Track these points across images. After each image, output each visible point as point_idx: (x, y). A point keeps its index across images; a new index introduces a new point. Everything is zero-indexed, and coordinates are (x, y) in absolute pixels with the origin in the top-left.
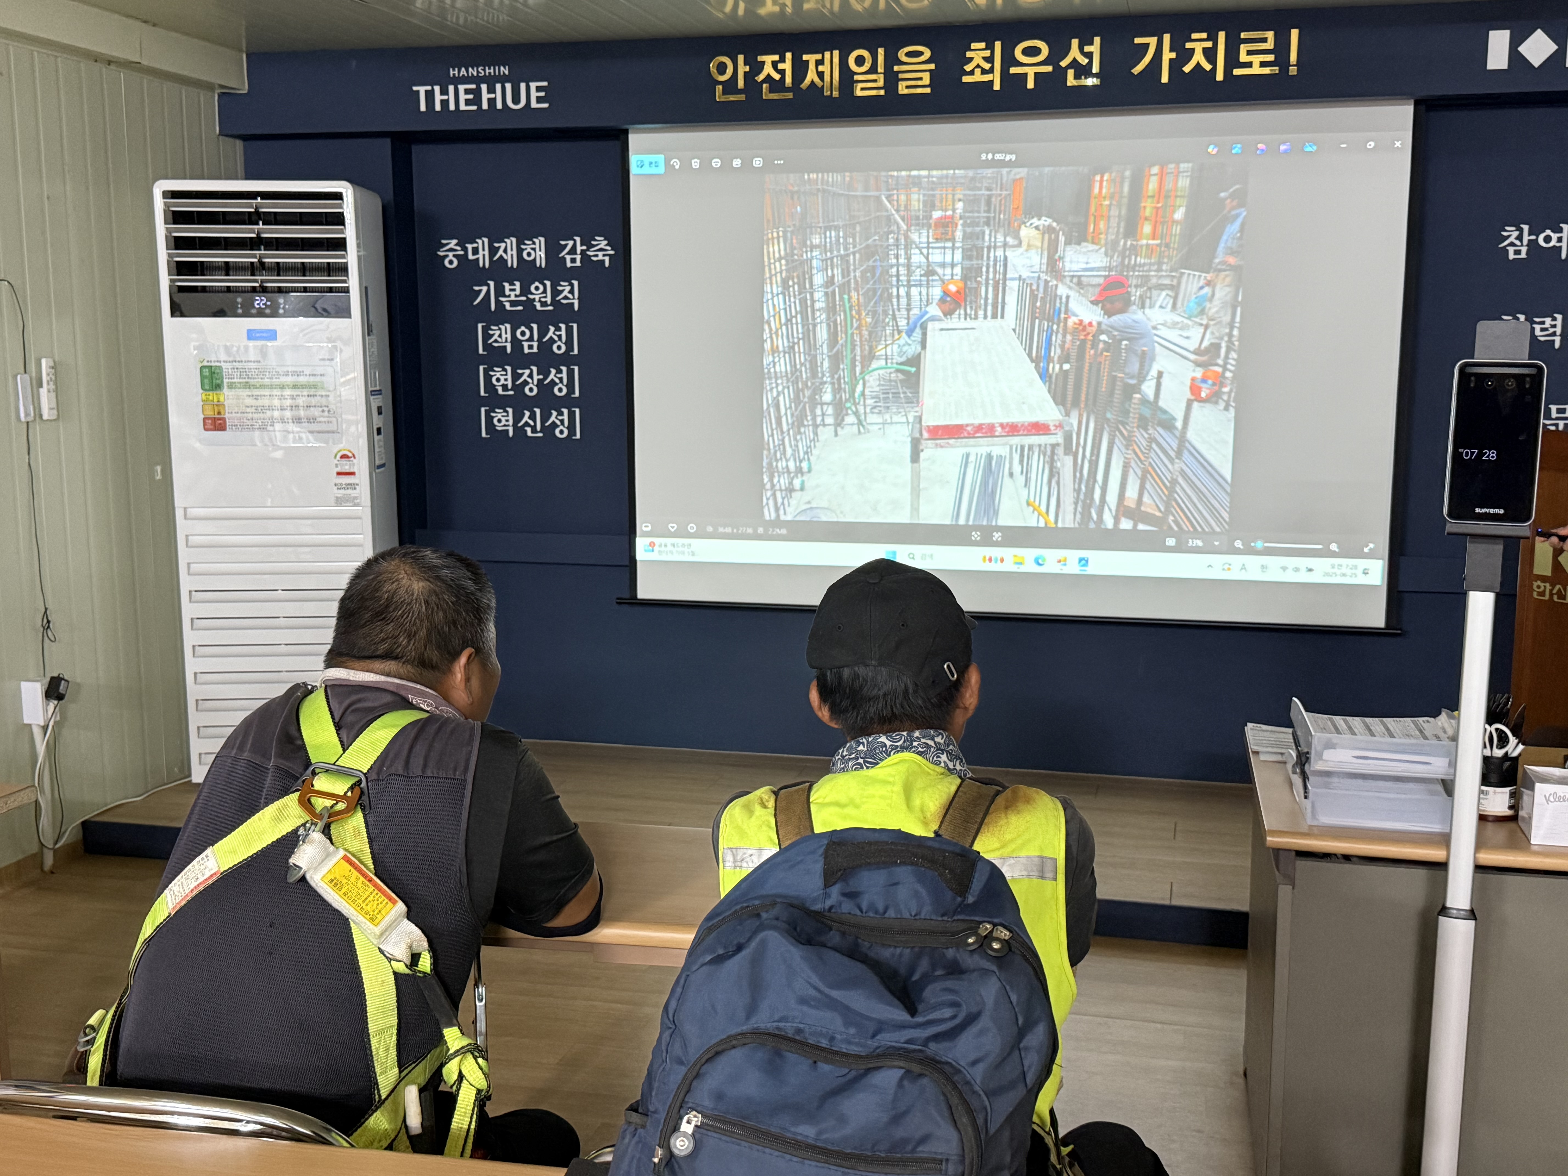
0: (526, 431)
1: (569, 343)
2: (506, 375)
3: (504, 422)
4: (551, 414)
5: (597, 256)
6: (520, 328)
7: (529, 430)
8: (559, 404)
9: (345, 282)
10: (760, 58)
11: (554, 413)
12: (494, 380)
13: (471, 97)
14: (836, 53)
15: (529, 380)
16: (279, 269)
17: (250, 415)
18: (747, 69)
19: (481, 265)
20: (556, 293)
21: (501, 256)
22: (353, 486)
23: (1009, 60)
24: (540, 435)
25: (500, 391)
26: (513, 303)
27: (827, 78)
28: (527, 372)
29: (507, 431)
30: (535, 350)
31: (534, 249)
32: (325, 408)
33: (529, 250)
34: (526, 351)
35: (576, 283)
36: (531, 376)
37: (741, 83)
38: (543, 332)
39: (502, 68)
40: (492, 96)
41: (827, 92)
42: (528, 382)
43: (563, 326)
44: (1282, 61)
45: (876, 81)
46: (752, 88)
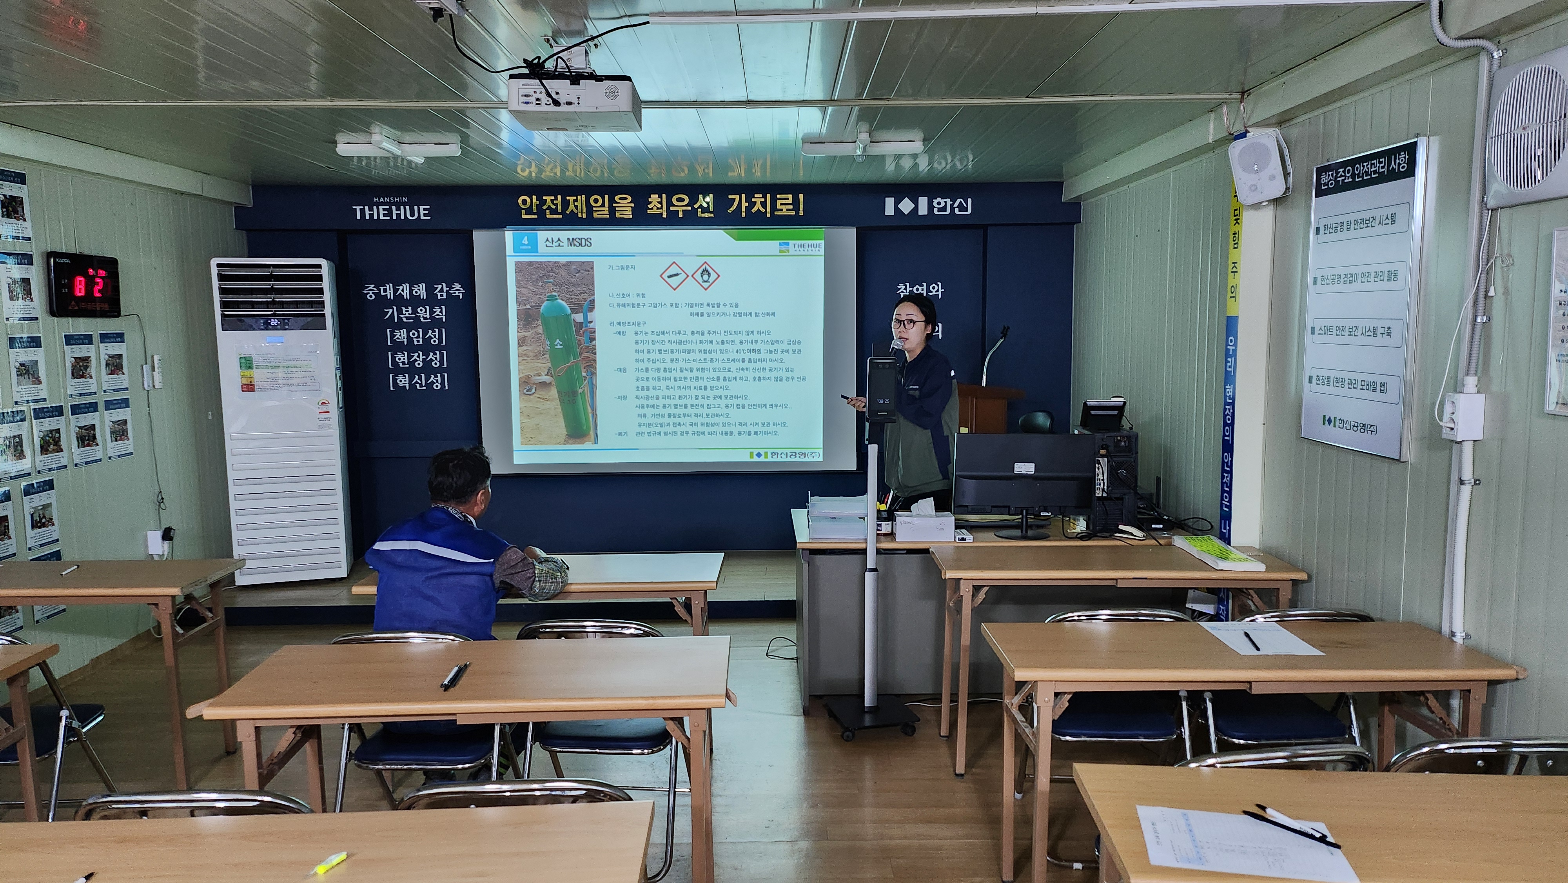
0: (416, 387)
1: (440, 339)
2: (404, 356)
3: (403, 382)
4: (431, 377)
5: (455, 293)
6: (412, 331)
7: (418, 386)
8: (434, 371)
9: (323, 311)
10: (544, 198)
11: (433, 376)
12: (397, 359)
13: (386, 212)
14: (583, 197)
15: (418, 359)
16: (282, 304)
17: (269, 383)
18: (538, 202)
19: (389, 297)
20: (432, 312)
21: (400, 294)
22: (328, 419)
23: (670, 203)
24: (425, 388)
25: (401, 365)
26: (407, 318)
27: (579, 207)
28: (416, 355)
29: (405, 387)
30: (421, 343)
31: (419, 290)
32: (312, 378)
33: (416, 290)
34: (416, 343)
35: (443, 307)
36: (419, 357)
37: (535, 211)
38: (425, 333)
39: (404, 198)
40: (399, 212)
41: (580, 215)
42: (417, 361)
43: (437, 330)
44: (796, 209)
45: (604, 211)
46: (541, 212)
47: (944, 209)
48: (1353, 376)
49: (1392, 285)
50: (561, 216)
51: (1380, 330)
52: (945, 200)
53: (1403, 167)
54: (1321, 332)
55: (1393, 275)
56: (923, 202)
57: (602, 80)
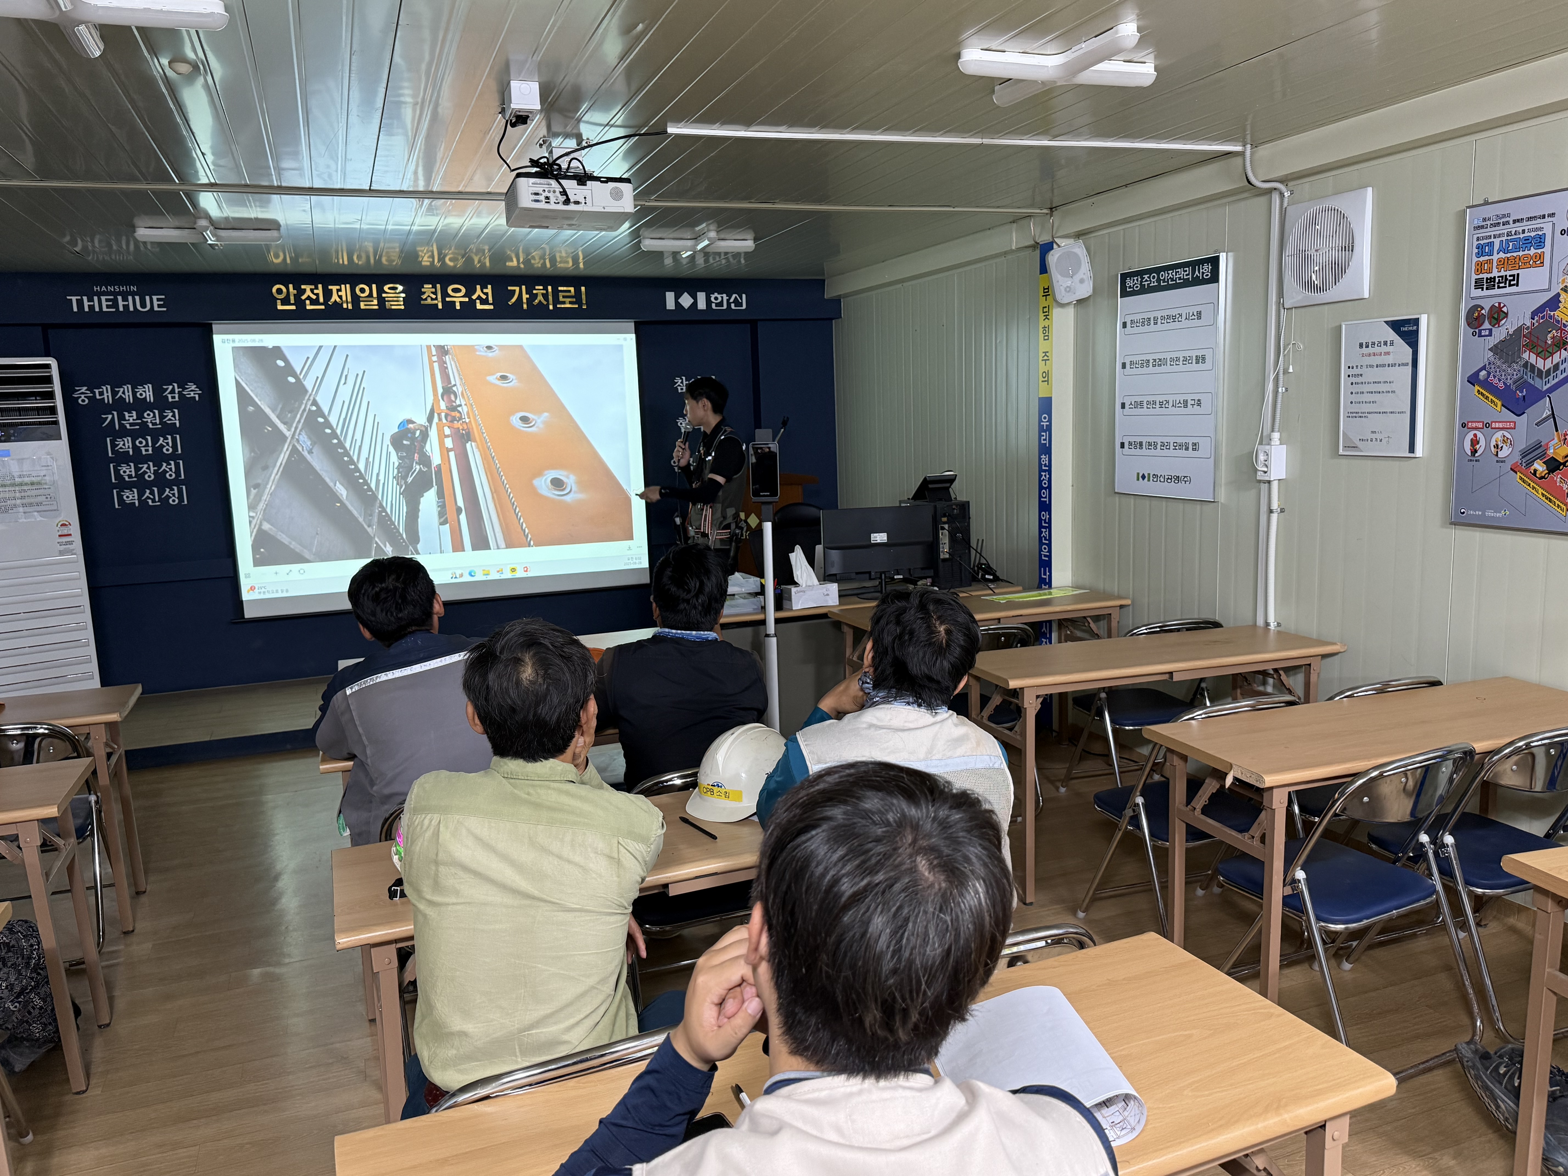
1: (175, 447)
2: (130, 468)
3: (131, 497)
4: (165, 490)
5: (189, 394)
6: (138, 439)
7: (150, 501)
8: (170, 484)
9: (55, 417)
10: (303, 287)
12: (121, 472)
13: (110, 303)
14: (348, 286)
15: (148, 471)
18: (295, 292)
19: (106, 402)
20: (162, 417)
21: (121, 396)
22: (70, 543)
23: (445, 294)
24: (158, 503)
25: (127, 479)
26: (132, 424)
27: (344, 298)
28: (146, 466)
29: (134, 503)
30: (150, 452)
31: (145, 391)
33: (141, 392)
34: (144, 453)
35: (176, 411)
36: (149, 468)
37: (292, 300)
38: (155, 441)
39: (132, 287)
40: (126, 303)
41: (345, 306)
42: (145, 472)
43: (169, 437)
44: (579, 302)
45: (372, 301)
46: (300, 303)
47: (721, 304)
48: (1165, 440)
49: (1201, 366)
50: (323, 307)
51: (1190, 402)
52: (722, 296)
53: (1207, 275)
54: (1131, 406)
55: (1200, 359)
56: (701, 297)
57: (606, 182)
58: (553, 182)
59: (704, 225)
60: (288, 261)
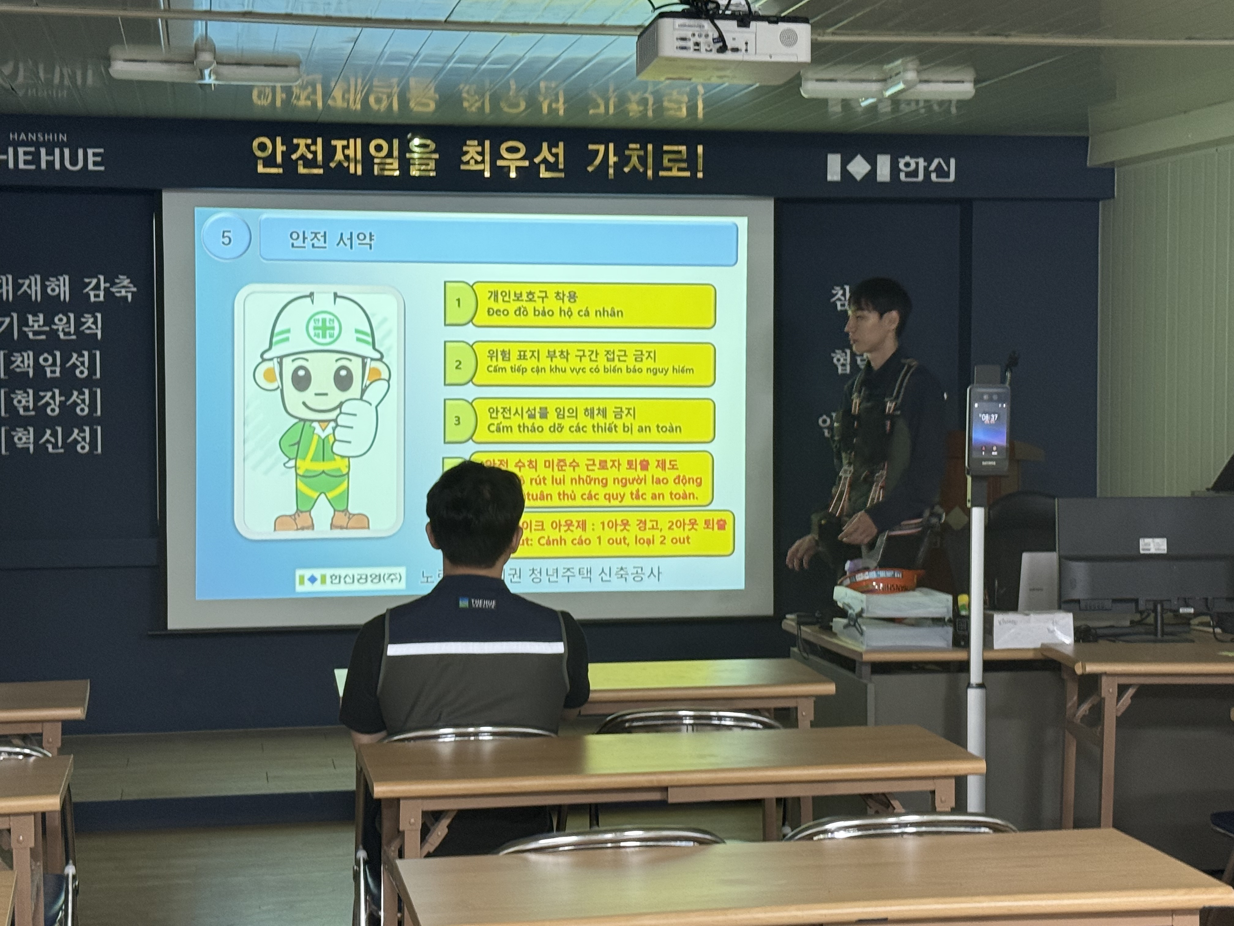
0: (47, 448)
1: (92, 368)
2: (28, 396)
3: (24, 440)
4: (73, 432)
5: (120, 292)
6: (42, 354)
7: (50, 447)
8: (80, 422)
10: (295, 141)
11: (76, 431)
12: (15, 402)
13: (30, 158)
14: (359, 141)
15: (51, 402)
18: (284, 148)
19: (5, 298)
20: (79, 324)
21: (25, 291)
23: (496, 156)
24: (62, 451)
25: (21, 412)
26: (35, 333)
27: (352, 159)
28: (49, 394)
29: (28, 448)
30: (58, 374)
31: (58, 286)
33: (53, 286)
34: (49, 375)
35: (99, 316)
36: (53, 397)
37: (279, 159)
38: (66, 359)
39: (61, 136)
40: (51, 158)
41: (352, 171)
42: (49, 404)
43: (86, 353)
44: (693, 168)
45: (391, 164)
46: (289, 164)
47: (915, 173)
50: (321, 171)
52: (917, 160)
56: (884, 163)
57: (776, 22)
58: (707, 24)
59: (899, 62)
60: (278, 103)
